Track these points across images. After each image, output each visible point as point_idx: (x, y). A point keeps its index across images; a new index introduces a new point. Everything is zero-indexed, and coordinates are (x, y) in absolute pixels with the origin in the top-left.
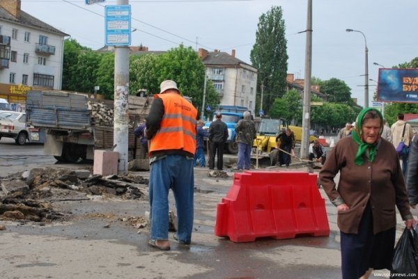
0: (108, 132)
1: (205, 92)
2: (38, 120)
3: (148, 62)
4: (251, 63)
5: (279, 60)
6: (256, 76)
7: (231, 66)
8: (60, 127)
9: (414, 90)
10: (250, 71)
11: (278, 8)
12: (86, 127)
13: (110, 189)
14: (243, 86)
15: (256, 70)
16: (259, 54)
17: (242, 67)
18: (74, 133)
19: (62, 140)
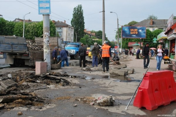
0: (34, 53)
2: (3, 49)
3: (34, 26)
4: (71, 25)
5: (81, 24)
6: (73, 30)
7: (65, 26)
8: (14, 51)
9: (134, 33)
10: (71, 28)
11: (80, 5)
12: (26, 51)
13: (53, 81)
14: (69, 34)
15: (73, 28)
16: (74, 22)
17: (68, 27)
18: (20, 54)
19: (14, 57)
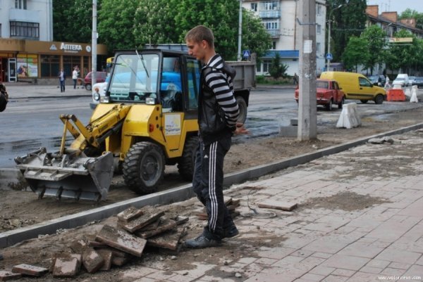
1: (240, 32)
6: (324, 9)
15: (324, 2)
